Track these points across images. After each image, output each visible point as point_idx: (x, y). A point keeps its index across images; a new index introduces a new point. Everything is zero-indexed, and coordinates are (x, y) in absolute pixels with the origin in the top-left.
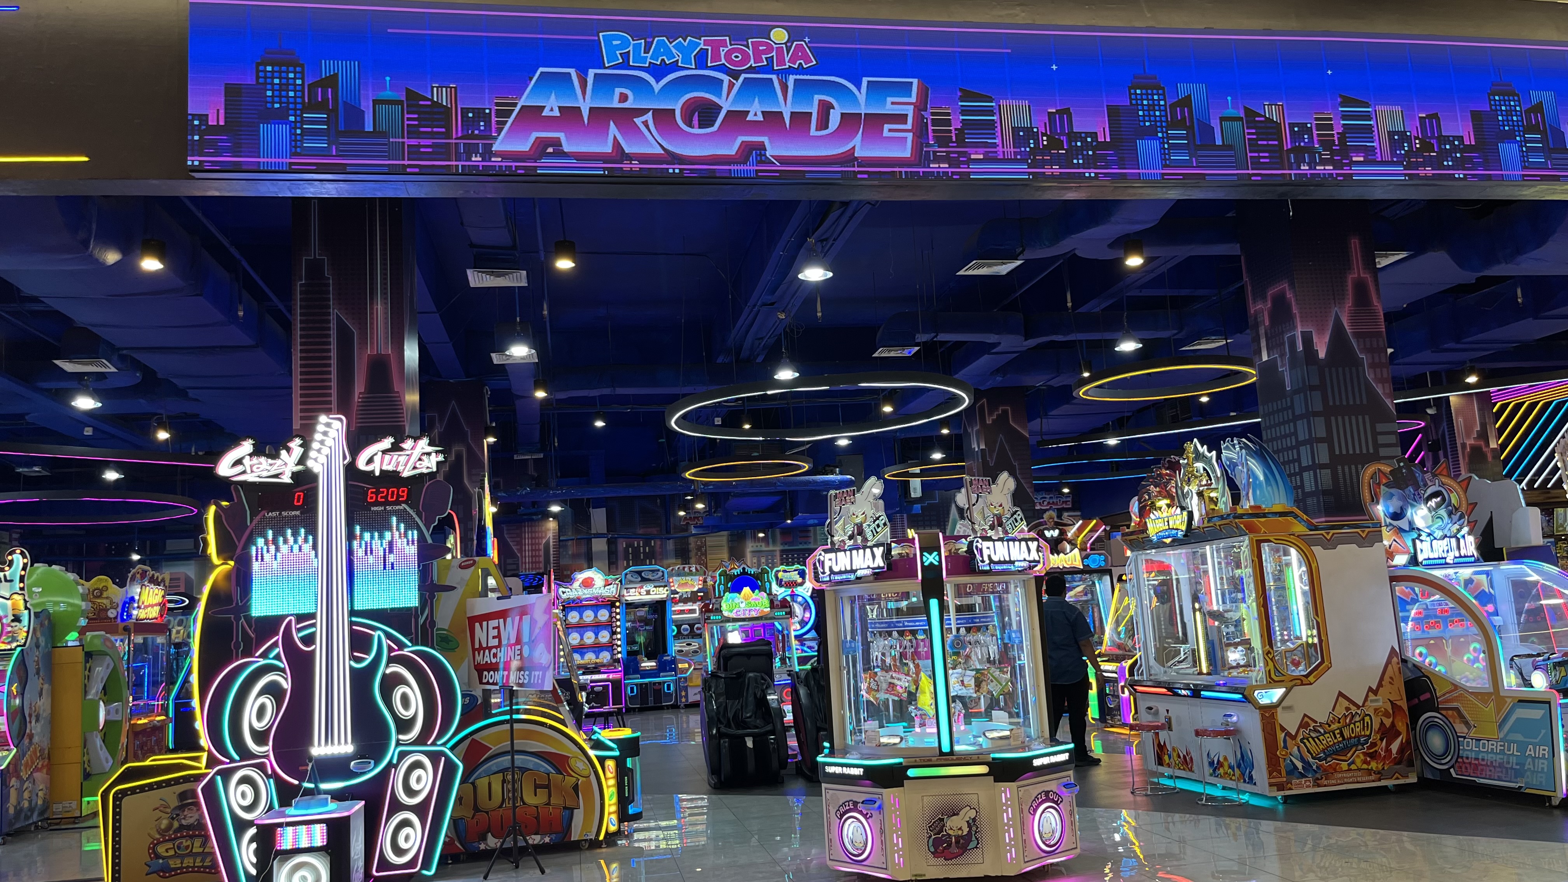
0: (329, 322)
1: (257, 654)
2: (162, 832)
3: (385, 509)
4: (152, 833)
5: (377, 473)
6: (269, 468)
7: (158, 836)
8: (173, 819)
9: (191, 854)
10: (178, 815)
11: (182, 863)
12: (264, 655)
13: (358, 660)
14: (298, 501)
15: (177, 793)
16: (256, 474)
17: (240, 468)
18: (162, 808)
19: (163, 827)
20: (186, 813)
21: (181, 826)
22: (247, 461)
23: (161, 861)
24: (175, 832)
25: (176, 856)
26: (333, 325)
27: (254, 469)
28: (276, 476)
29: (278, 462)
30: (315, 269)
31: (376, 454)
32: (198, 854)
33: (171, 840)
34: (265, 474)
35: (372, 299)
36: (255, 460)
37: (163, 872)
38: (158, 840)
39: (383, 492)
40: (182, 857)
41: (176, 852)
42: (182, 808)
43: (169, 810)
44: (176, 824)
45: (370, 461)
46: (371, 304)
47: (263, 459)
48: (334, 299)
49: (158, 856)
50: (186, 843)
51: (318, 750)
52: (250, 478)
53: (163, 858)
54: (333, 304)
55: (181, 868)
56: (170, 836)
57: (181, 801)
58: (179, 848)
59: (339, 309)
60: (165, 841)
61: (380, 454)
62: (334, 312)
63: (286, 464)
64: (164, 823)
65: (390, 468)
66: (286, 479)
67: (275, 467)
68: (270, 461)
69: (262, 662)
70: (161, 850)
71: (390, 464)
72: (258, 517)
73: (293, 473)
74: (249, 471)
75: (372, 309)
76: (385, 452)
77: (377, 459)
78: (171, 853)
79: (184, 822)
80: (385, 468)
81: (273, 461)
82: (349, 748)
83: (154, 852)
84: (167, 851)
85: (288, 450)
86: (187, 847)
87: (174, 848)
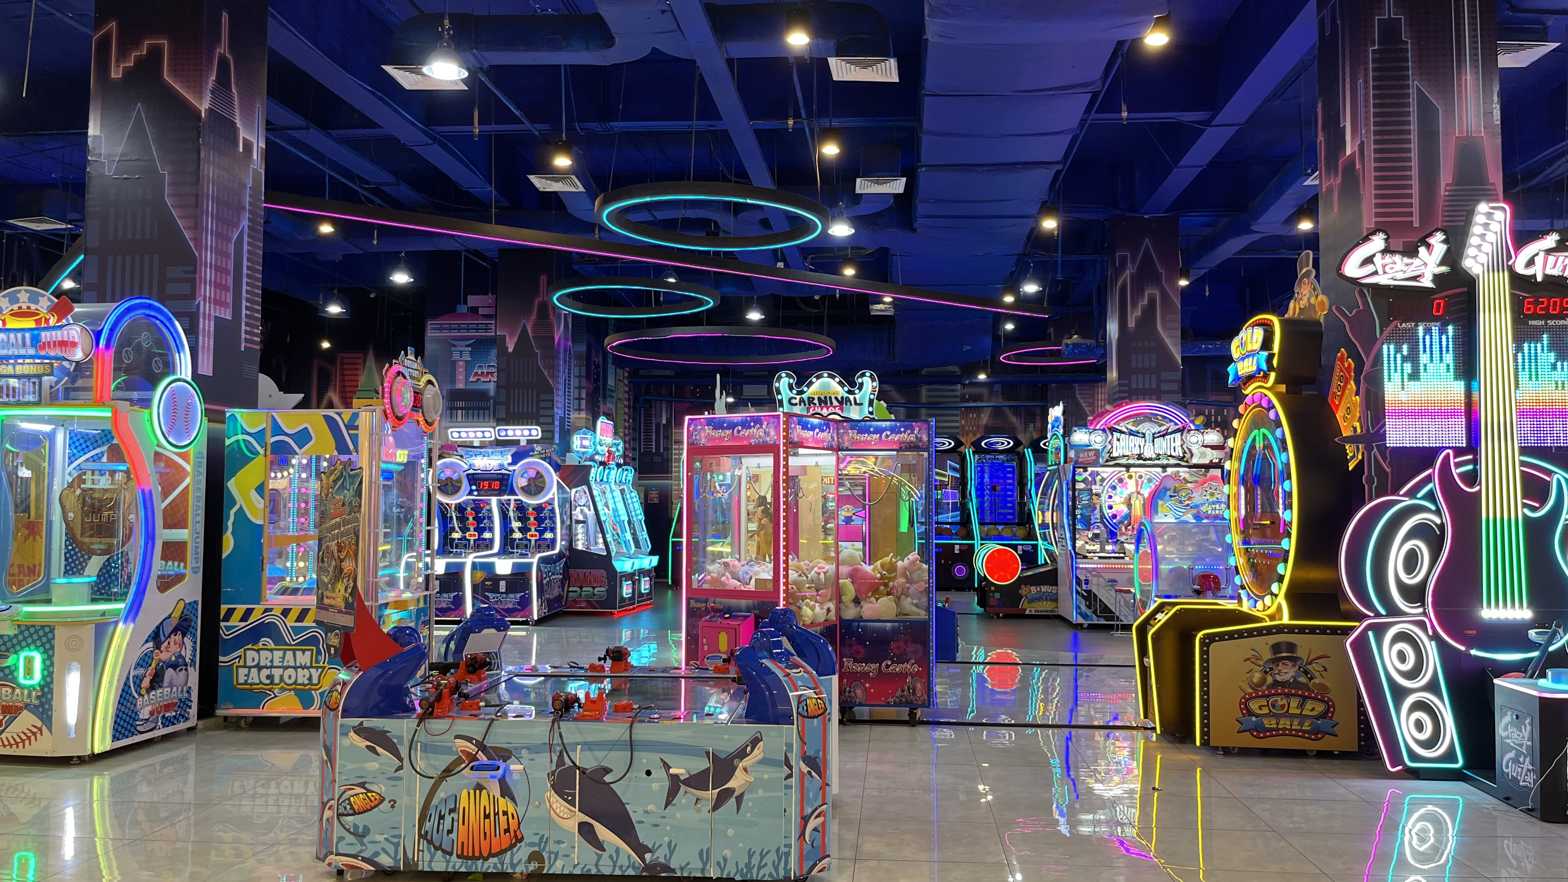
0: (1407, 96)
1: (1401, 493)
2: (1255, 687)
3: (1546, 324)
4: (1243, 686)
5: (1539, 278)
6: (1405, 268)
7: (1250, 691)
8: (1266, 672)
9: (1287, 715)
10: (1271, 669)
11: (1278, 724)
12: (1411, 494)
13: (1533, 509)
14: (1438, 311)
15: (1271, 644)
16: (1390, 276)
17: (1370, 269)
18: (1254, 659)
19: (1255, 680)
20: (1280, 668)
21: (1275, 681)
22: (1378, 259)
23: (1254, 719)
24: (1270, 687)
25: (1269, 715)
26: (1413, 100)
27: (1387, 269)
28: (1414, 278)
29: (1416, 262)
30: (1390, 31)
31: (1537, 254)
32: (1294, 716)
33: (1264, 696)
34: (1400, 276)
35: (1459, 67)
36: (1388, 258)
37: (1257, 731)
38: (1250, 694)
39: (1543, 303)
40: (1278, 717)
41: (1270, 711)
42: (1276, 661)
43: (1261, 663)
44: (1270, 680)
45: (1531, 263)
46: (1459, 73)
47: (1397, 258)
48: (1413, 68)
49: (1250, 713)
50: (1283, 702)
51: (1489, 613)
52: (1383, 280)
53: (1257, 716)
54: (1413, 74)
55: (1277, 730)
56: (1263, 692)
57: (1275, 653)
58: (1274, 706)
59: (1421, 80)
60: (1258, 697)
61: (1542, 254)
62: (1414, 84)
63: (1425, 264)
64: (1257, 677)
65: (1556, 272)
66: (1427, 282)
67: (1412, 268)
68: (1406, 260)
69: (1409, 502)
70: (1254, 706)
71: (1554, 267)
72: (1390, 328)
73: (1435, 276)
74: (1380, 271)
75: (1459, 80)
76: (1549, 252)
77: (1539, 260)
78: (1265, 711)
79: (1279, 678)
80: (1549, 271)
81: (1409, 261)
82: (1525, 614)
83: (1246, 708)
84: (1260, 708)
85: (1429, 246)
86: (1283, 707)
87: (1268, 705)
